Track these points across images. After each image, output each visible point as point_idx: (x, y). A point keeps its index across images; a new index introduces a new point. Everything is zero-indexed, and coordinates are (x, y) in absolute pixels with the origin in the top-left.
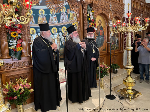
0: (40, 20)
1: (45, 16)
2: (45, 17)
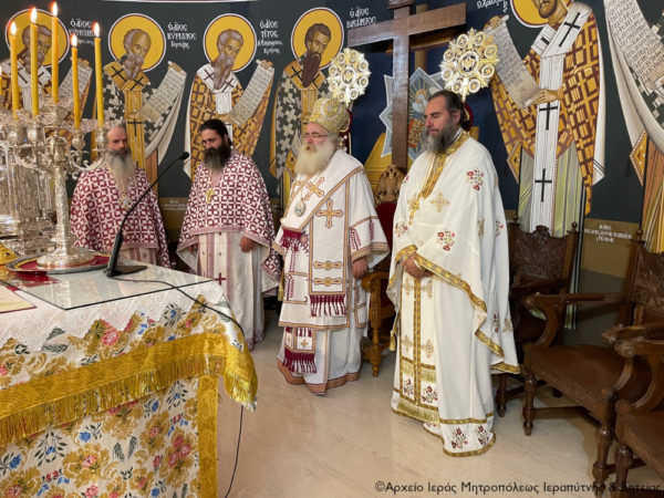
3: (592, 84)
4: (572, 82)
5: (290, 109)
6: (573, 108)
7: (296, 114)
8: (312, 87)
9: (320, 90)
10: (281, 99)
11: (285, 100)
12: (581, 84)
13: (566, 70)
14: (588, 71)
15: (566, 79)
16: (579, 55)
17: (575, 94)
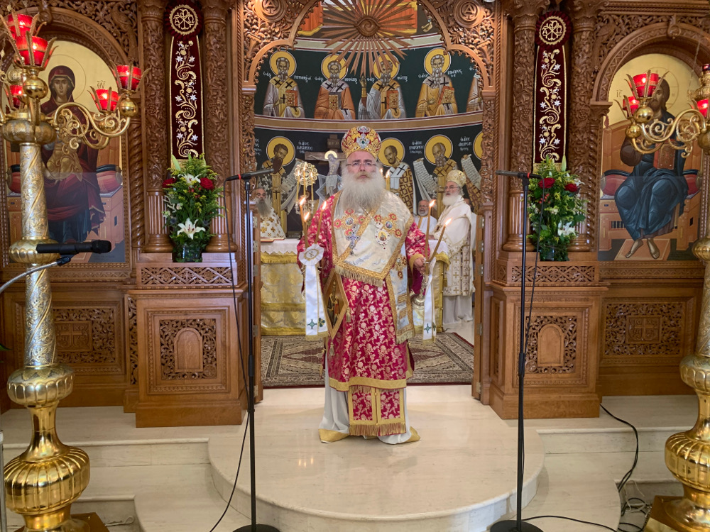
0: (428, 102)
1: (448, 80)
2: (450, 85)
3: (410, 189)
4: (403, 187)
5: (266, 185)
6: (404, 196)
7: (269, 187)
8: (278, 174)
9: (282, 176)
10: (261, 179)
11: (263, 179)
12: (407, 188)
13: (400, 183)
14: (409, 185)
15: (401, 186)
16: (405, 179)
17: (404, 191)
